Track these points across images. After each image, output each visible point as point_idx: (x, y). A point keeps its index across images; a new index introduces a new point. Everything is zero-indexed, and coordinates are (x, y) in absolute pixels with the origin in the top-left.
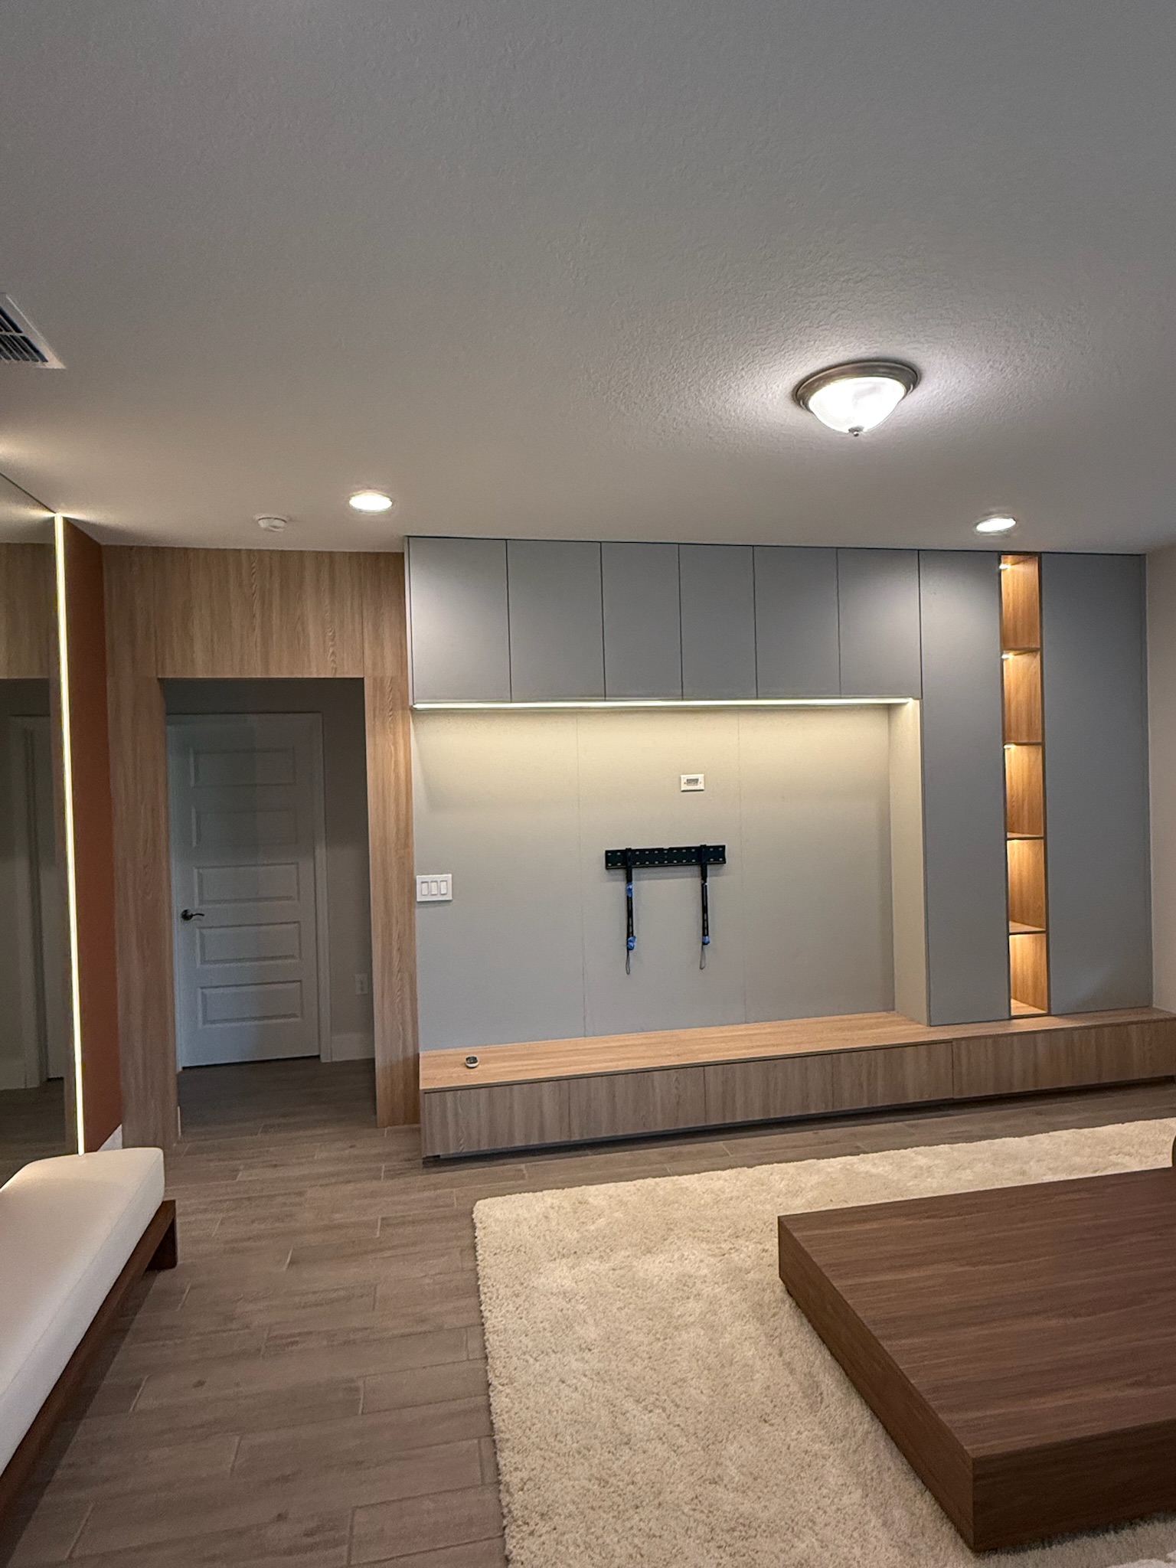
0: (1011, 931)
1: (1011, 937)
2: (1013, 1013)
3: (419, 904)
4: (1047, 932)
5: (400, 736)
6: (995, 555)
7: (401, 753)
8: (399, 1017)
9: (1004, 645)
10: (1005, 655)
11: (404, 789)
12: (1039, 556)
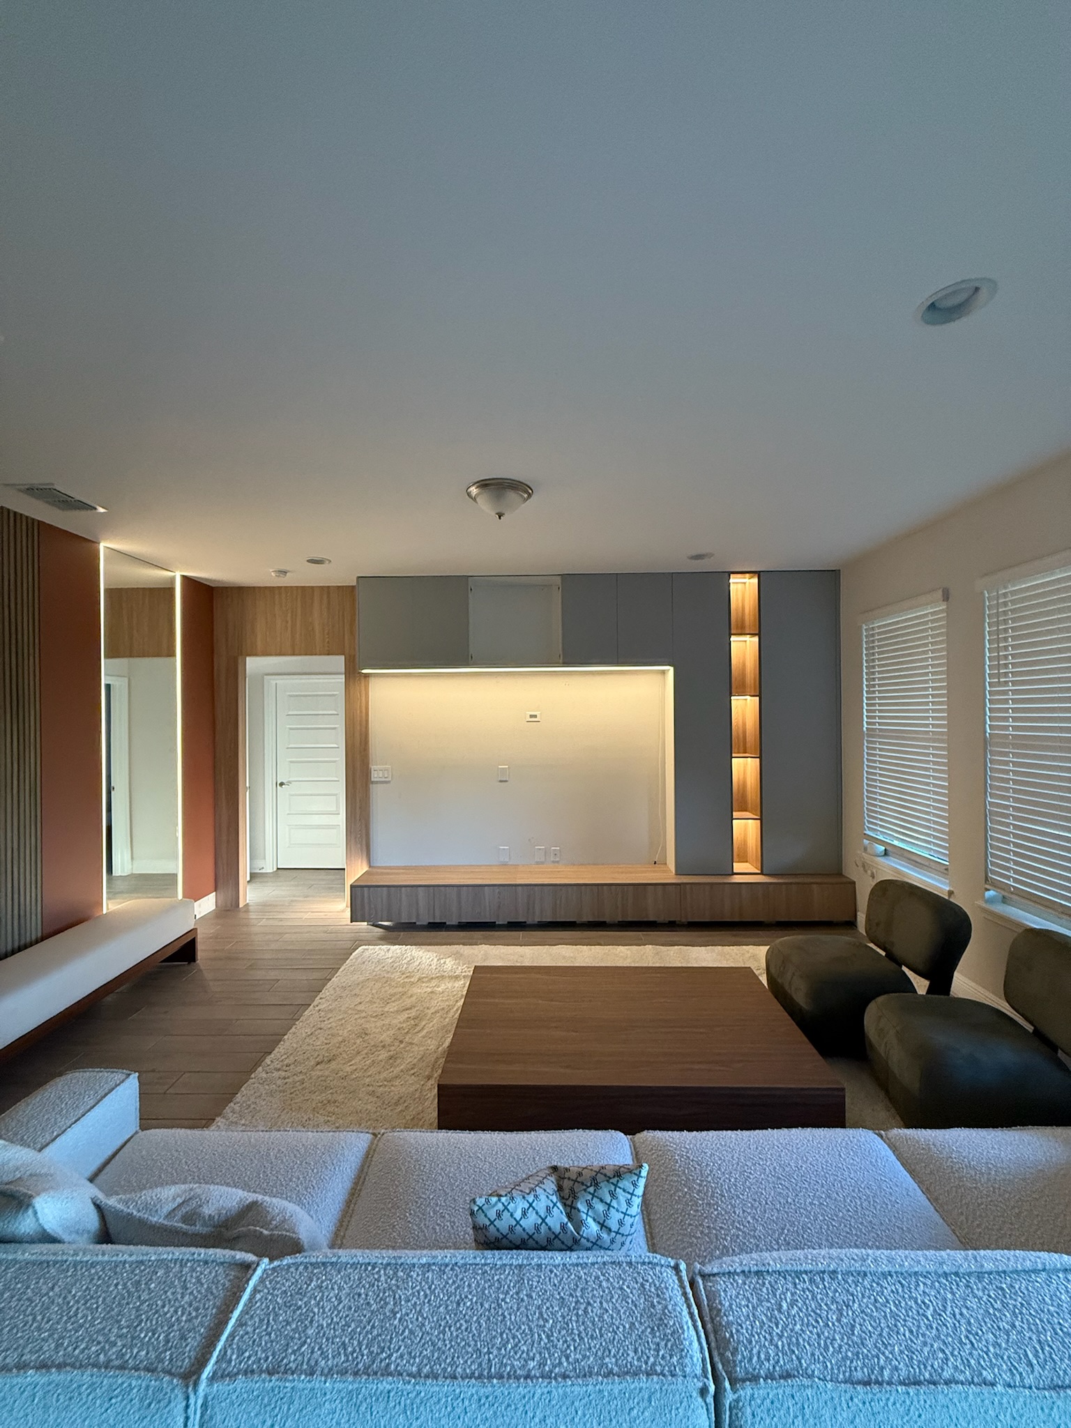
0: (734, 817)
1: (734, 821)
2: (735, 871)
3: (372, 782)
4: (761, 819)
5: (363, 688)
6: (727, 574)
7: (363, 699)
8: (359, 846)
9: (732, 632)
10: (733, 638)
11: (364, 717)
12: (758, 574)
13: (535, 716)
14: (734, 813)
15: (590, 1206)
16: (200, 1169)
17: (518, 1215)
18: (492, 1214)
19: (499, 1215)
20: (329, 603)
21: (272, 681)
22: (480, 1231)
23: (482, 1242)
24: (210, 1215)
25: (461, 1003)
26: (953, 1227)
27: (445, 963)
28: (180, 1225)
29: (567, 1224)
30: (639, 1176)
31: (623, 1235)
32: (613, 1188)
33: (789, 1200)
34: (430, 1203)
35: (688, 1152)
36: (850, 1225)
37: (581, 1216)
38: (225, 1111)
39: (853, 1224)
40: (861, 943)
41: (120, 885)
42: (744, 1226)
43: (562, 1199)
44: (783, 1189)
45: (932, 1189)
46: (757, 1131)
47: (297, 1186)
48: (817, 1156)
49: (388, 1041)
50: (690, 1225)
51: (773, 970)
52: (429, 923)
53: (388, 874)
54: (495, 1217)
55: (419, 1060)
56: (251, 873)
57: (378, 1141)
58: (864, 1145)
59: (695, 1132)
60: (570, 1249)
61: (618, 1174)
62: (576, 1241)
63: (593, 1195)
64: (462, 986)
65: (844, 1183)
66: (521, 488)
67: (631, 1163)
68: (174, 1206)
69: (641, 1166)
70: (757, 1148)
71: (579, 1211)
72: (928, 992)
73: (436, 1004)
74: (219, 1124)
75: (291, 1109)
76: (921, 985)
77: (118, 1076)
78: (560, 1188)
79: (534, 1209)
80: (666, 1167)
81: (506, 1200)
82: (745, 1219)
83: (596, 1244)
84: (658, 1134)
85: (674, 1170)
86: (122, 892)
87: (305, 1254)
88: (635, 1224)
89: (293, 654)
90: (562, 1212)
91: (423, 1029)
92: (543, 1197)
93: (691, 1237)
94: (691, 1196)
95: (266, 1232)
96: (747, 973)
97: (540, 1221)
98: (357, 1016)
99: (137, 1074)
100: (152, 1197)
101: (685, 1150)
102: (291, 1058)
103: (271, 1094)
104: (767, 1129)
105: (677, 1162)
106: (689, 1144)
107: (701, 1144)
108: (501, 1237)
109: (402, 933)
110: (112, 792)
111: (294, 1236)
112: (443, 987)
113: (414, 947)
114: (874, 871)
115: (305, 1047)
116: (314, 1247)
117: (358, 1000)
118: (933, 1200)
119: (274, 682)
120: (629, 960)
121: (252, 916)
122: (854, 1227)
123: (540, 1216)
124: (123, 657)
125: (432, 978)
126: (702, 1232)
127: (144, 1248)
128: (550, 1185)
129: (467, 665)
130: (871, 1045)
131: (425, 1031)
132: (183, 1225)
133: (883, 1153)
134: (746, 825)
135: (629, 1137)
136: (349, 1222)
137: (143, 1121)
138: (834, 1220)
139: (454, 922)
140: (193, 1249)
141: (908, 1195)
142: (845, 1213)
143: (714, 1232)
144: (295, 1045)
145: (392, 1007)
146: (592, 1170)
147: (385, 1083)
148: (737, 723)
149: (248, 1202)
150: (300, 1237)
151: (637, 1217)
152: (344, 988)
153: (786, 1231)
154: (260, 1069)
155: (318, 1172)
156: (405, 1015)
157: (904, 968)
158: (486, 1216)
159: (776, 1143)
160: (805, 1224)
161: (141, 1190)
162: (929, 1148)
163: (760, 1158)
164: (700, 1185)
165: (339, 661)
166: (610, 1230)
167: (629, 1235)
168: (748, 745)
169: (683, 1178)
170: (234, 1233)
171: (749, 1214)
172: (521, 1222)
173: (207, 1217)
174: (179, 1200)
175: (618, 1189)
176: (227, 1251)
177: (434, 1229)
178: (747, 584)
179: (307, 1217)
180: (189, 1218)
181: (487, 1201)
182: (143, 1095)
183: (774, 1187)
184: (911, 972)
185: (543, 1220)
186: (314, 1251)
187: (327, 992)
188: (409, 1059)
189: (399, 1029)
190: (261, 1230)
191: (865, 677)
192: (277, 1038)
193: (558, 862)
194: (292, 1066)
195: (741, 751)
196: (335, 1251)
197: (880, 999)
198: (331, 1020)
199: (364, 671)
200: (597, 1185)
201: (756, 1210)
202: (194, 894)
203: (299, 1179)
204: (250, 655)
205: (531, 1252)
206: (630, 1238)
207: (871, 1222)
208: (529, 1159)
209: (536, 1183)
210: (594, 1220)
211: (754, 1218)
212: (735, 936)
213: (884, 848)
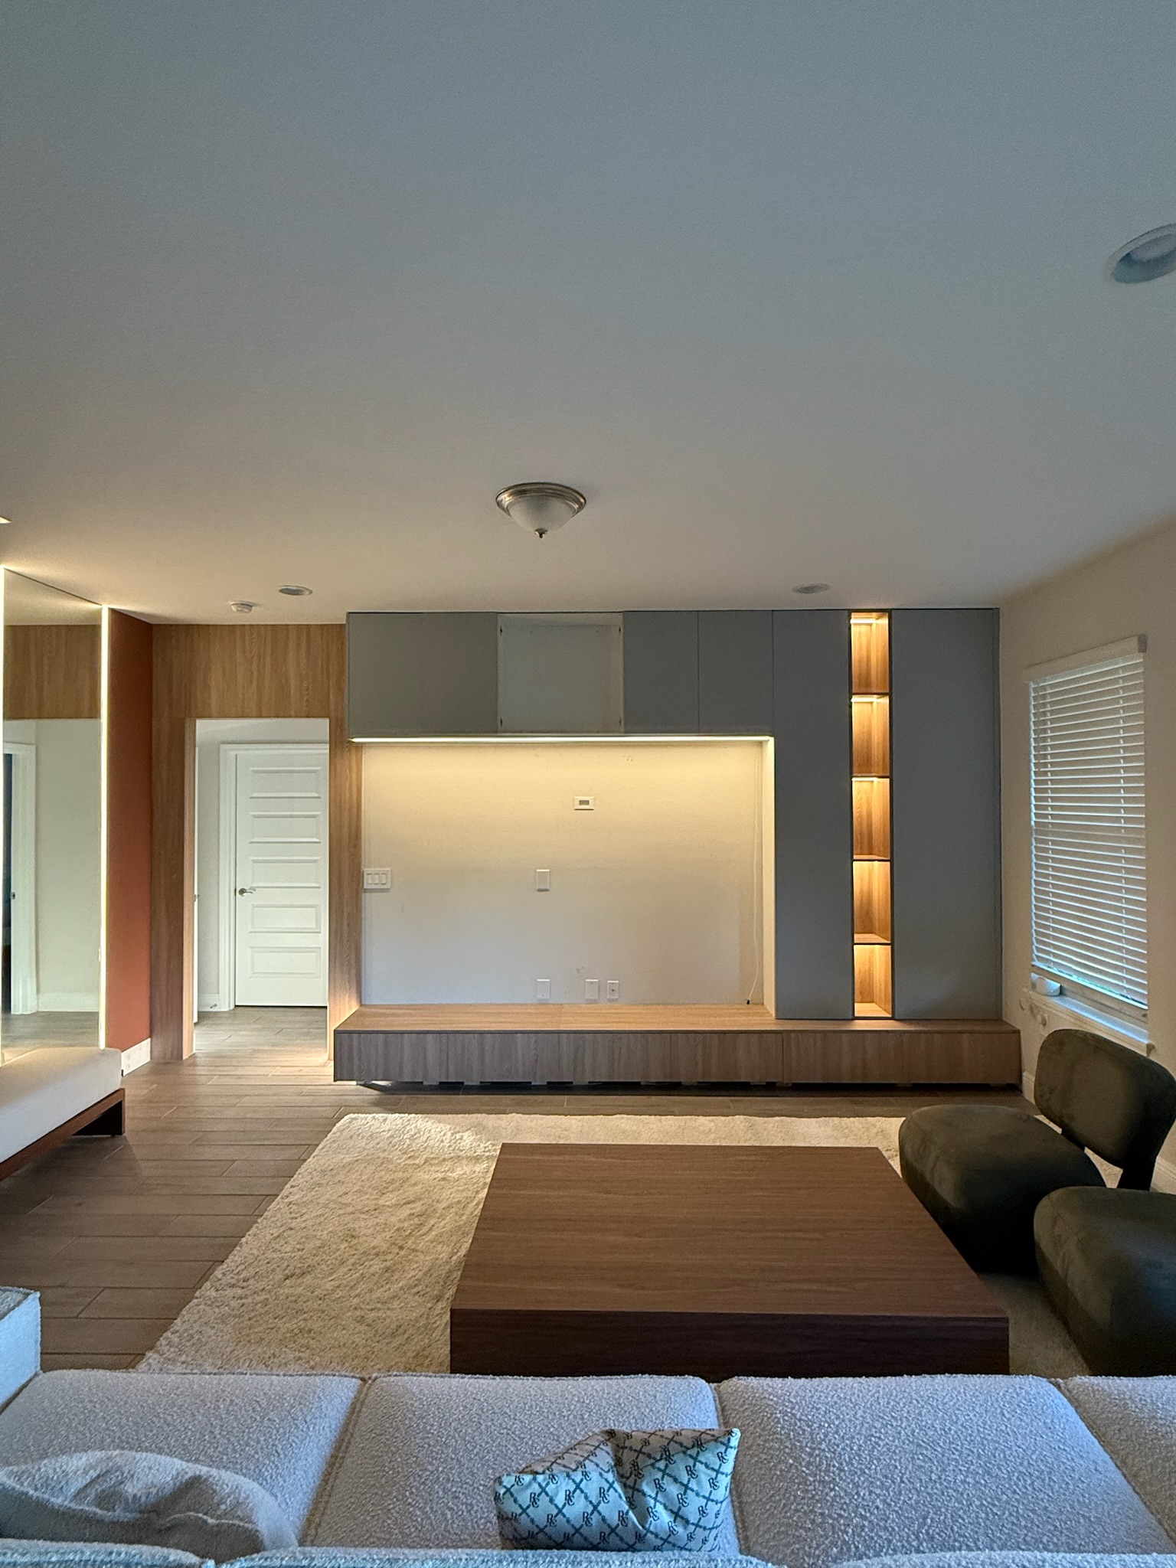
0: (856, 942)
1: (855, 946)
2: (856, 1015)
3: (366, 891)
4: (892, 944)
5: (354, 763)
6: (846, 613)
7: (354, 776)
8: (347, 976)
9: (854, 691)
10: (854, 699)
11: (355, 802)
12: (889, 612)
13: (587, 802)
14: (856, 936)
15: (660, 1488)
16: (122, 1427)
17: (560, 1500)
18: (524, 1499)
19: (534, 1500)
20: (308, 650)
21: (230, 753)
22: (508, 1523)
23: (511, 1537)
24: (135, 1496)
25: (483, 1194)
26: (1159, 1516)
27: (461, 1138)
28: (94, 1509)
29: (627, 1512)
30: (727, 1446)
31: (705, 1529)
32: (691, 1462)
33: (934, 1477)
34: (438, 1478)
35: (793, 1408)
36: (1017, 1512)
37: (646, 1503)
38: (158, 1343)
39: (1021, 1511)
40: (1029, 1116)
41: (19, 1028)
42: (871, 1513)
43: (621, 1477)
44: (924, 1461)
45: (1129, 1461)
46: (888, 1378)
47: (257, 1453)
48: (971, 1415)
49: (384, 1246)
50: (796, 1511)
51: (908, 1149)
52: (441, 1083)
53: (385, 1015)
54: (528, 1503)
55: (425, 1274)
56: (199, 1012)
57: (368, 1389)
58: (1035, 1399)
59: (803, 1379)
60: (631, 1548)
61: (699, 1442)
62: (640, 1537)
63: (664, 1471)
64: (485, 1171)
65: (1008, 1453)
66: (569, 496)
67: (716, 1427)
68: (85, 1483)
69: (730, 1433)
70: (888, 1403)
71: (644, 1494)
72: (1119, 1186)
73: (449, 1195)
74: (151, 1361)
75: (249, 1341)
76: (1111, 1175)
77: (13, 1296)
78: (618, 1462)
79: (582, 1491)
80: (763, 1429)
81: (544, 1479)
82: (873, 1503)
83: (667, 1542)
84: (753, 1381)
85: (774, 1433)
86: (20, 1037)
87: (266, 1554)
88: (721, 1512)
89: (260, 716)
90: (620, 1497)
91: (430, 1229)
92: (594, 1475)
93: (797, 1528)
94: (797, 1470)
95: (210, 1521)
96: (873, 1156)
97: (590, 1509)
98: (341, 1212)
99: (38, 1294)
100: (55, 1470)
101: (790, 1405)
102: (251, 1269)
103: (223, 1319)
104: (902, 1375)
105: (778, 1422)
106: (795, 1397)
107: (812, 1397)
108: (536, 1530)
109: (405, 1096)
110: (12, 901)
111: (250, 1526)
112: (459, 1171)
113: (420, 1116)
114: (1046, 1015)
115: (270, 1255)
116: (279, 1544)
117: (342, 1189)
118: (1131, 1477)
119: (233, 753)
120: (712, 1136)
121: (200, 1071)
122: (1023, 1516)
123: (591, 1502)
124: (29, 718)
125: (444, 1160)
126: (813, 1522)
127: (42, 1544)
128: (605, 1458)
129: (494, 732)
130: (1045, 1260)
131: (434, 1233)
132: (99, 1512)
133: (1062, 1411)
134: (872, 951)
135: (713, 1385)
136: (327, 1502)
137: (45, 1356)
138: (994, 1505)
139: (475, 1081)
140: (110, 1546)
141: (1096, 1470)
142: (1010, 1495)
143: (831, 1521)
144: (255, 1251)
145: (390, 1199)
146: (662, 1436)
147: (379, 1305)
148: (860, 813)
149: (187, 1477)
150: (259, 1528)
151: (724, 1503)
152: (323, 1172)
153: (929, 1521)
154: (208, 1284)
155: (285, 1433)
156: (405, 1212)
157: (1088, 1152)
158: (515, 1501)
159: (915, 1396)
160: (955, 1510)
161: (42, 1458)
162: (1125, 1404)
163: (893, 1417)
164: (810, 1455)
165: (321, 727)
166: (687, 1522)
167: (713, 1528)
168: (875, 843)
169: (788, 1444)
170: (165, 1522)
171: (878, 1496)
172: (564, 1511)
173: (130, 1498)
174: (93, 1474)
175: (697, 1463)
176: (157, 1548)
177: (444, 1514)
178: (874, 626)
179: (268, 1498)
180: (106, 1500)
181: (518, 1480)
182: (45, 1320)
183: (913, 1458)
184: (1096, 1156)
185: (595, 1507)
186: (278, 1548)
187: (301, 1177)
188: (412, 1274)
189: (398, 1229)
190: (205, 1517)
191: (1033, 752)
192: (231, 1242)
193: (616, 1000)
194: (251, 1282)
195: (865, 851)
196: (308, 1549)
197: (1055, 1195)
198: (306, 1217)
199: (355, 740)
200: (669, 1458)
201: (887, 1490)
202: (121, 1041)
203: (258, 1442)
204: (202, 717)
205: (578, 1553)
206: (714, 1532)
207: (1046, 1508)
208: (575, 1417)
209: (586, 1455)
210: (666, 1507)
211: (884, 1501)
212: (856, 1103)
213: (1059, 985)
